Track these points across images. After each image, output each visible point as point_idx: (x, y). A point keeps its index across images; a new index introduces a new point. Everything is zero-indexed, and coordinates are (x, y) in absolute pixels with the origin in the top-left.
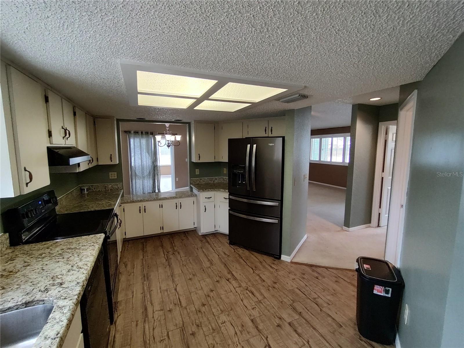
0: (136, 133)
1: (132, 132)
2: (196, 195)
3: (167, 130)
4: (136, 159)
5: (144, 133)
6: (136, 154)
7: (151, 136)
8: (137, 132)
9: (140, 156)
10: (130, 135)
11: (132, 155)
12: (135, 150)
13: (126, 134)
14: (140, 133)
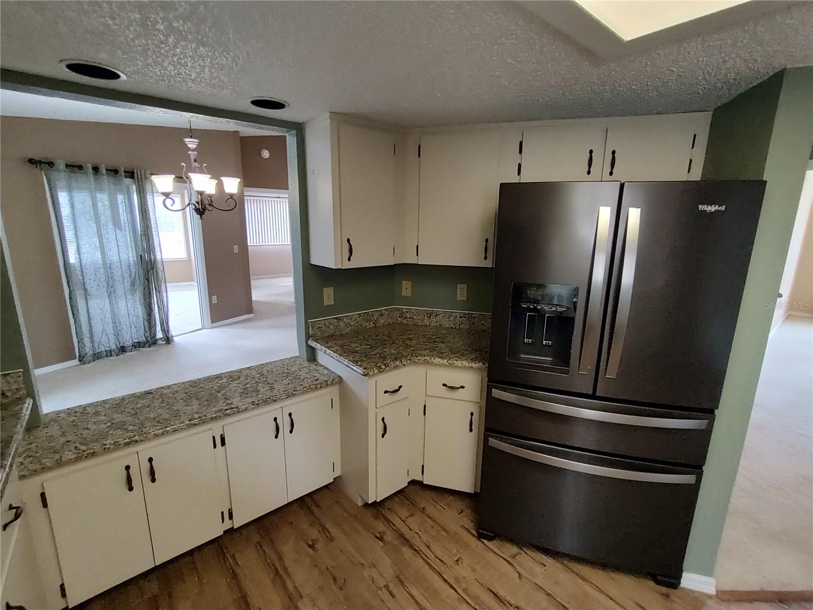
0: (75, 167)
1: (61, 164)
2: (340, 378)
3: (192, 158)
4: (83, 250)
5: (104, 172)
6: (80, 235)
7: (128, 181)
8: (80, 167)
9: (96, 240)
10: (54, 175)
11: (69, 235)
12: (79, 222)
13: (38, 170)
14: (90, 171)
